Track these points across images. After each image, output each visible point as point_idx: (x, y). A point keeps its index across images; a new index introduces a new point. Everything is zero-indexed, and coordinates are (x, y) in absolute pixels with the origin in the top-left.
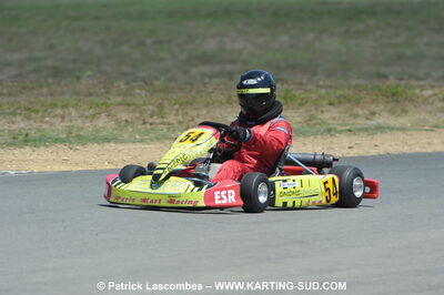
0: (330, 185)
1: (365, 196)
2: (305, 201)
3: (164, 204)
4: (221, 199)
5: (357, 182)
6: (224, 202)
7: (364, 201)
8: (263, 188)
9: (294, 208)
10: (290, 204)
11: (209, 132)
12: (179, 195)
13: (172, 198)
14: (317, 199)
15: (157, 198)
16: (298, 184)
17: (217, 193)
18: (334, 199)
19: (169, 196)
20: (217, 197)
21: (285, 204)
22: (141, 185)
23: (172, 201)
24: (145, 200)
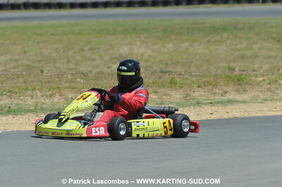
0: (167, 125)
1: (191, 131)
2: (151, 134)
3: (64, 135)
4: (96, 132)
5: (185, 123)
6: (98, 134)
7: (190, 134)
8: (122, 126)
9: (144, 138)
10: (141, 136)
11: (94, 94)
12: (72, 130)
13: (68, 132)
14: (159, 133)
15: (60, 132)
16: (146, 124)
17: (93, 129)
18: (170, 133)
19: (67, 131)
20: (93, 131)
21: (138, 135)
22: (52, 124)
23: (68, 134)
24: (54, 133)
